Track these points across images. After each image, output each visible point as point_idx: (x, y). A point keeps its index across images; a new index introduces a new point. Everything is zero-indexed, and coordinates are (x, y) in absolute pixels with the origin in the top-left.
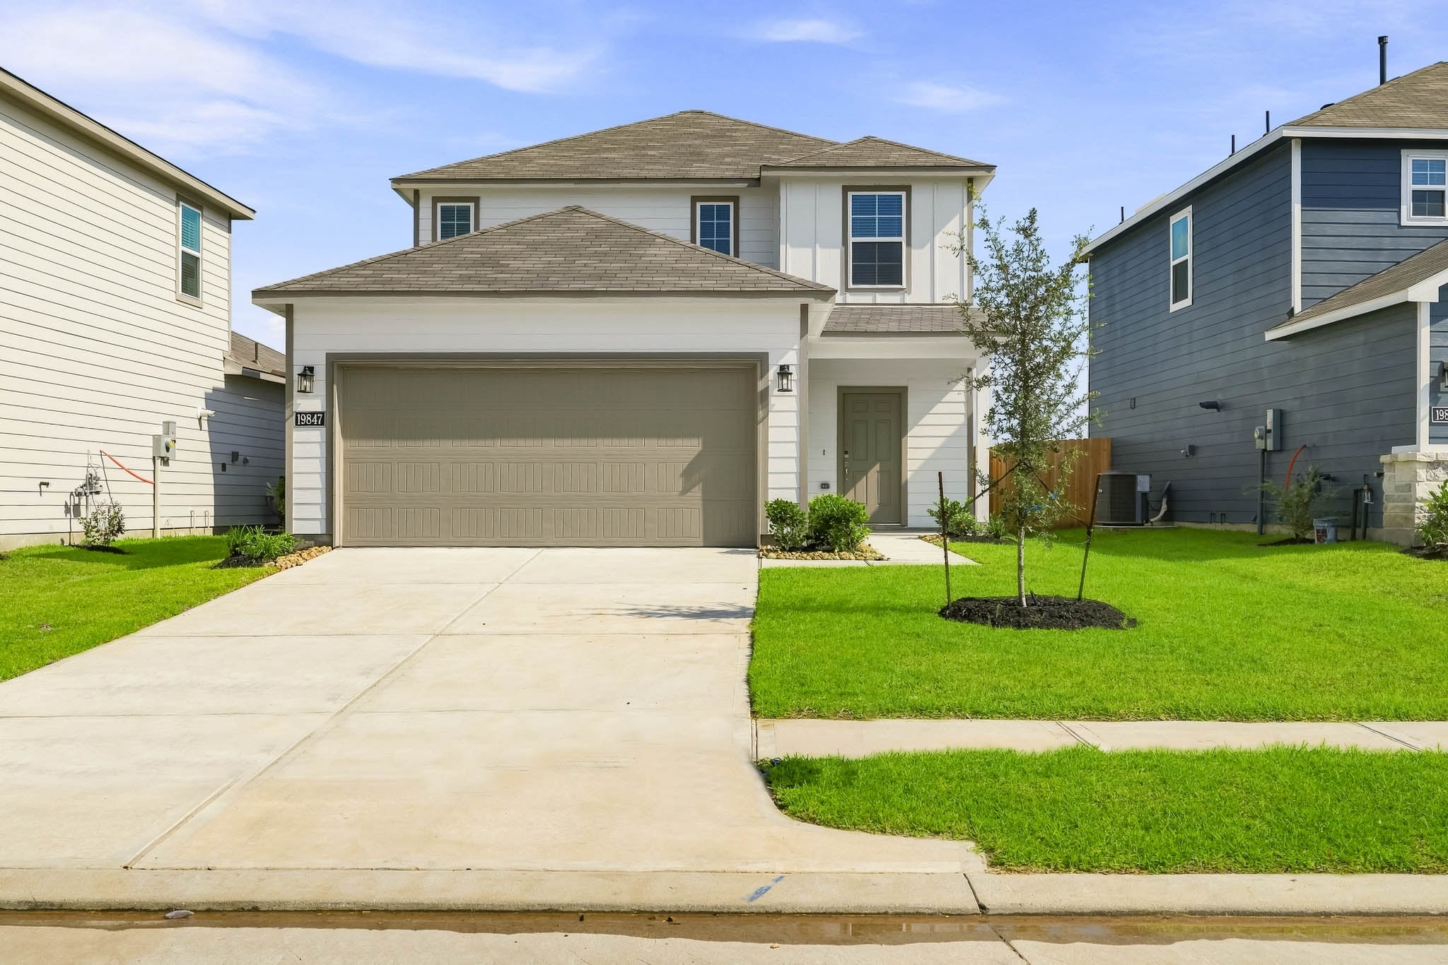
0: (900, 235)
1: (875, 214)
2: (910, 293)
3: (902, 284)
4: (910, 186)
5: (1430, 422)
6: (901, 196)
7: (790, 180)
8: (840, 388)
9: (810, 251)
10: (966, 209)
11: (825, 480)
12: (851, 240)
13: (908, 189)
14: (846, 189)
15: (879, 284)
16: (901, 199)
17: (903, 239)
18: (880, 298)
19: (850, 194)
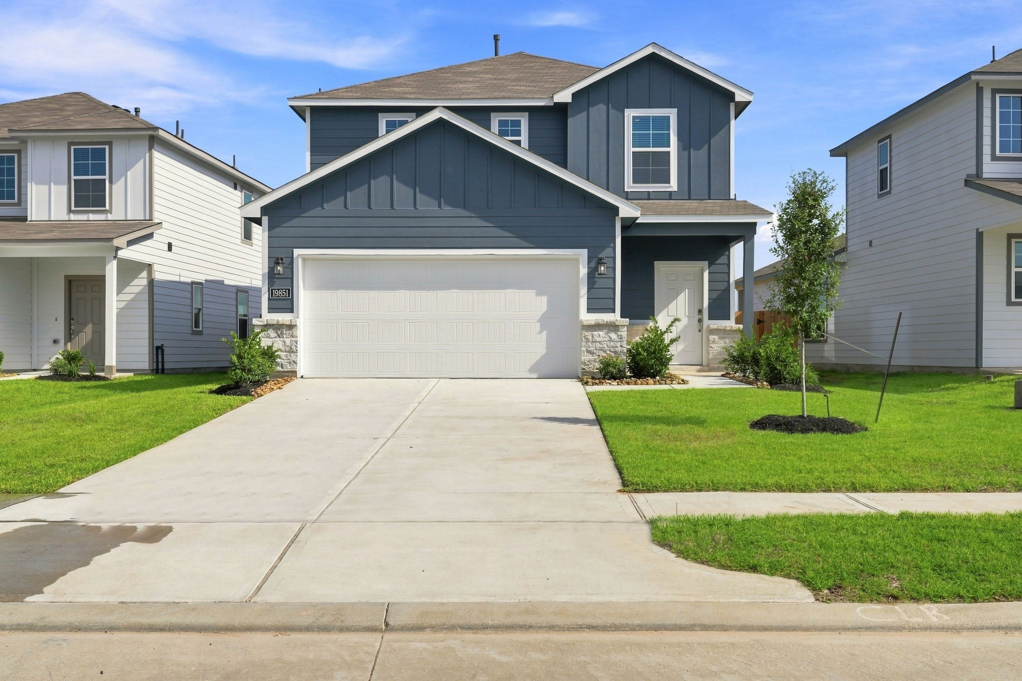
0: (105, 175)
1: (89, 161)
2: (111, 213)
3: (105, 207)
4: (112, 142)
5: (269, 298)
6: (105, 148)
7: (35, 140)
8: (66, 276)
9: (47, 187)
10: (147, 155)
11: (55, 337)
12: (73, 177)
13: (110, 144)
14: (70, 144)
15: (92, 207)
16: (105, 150)
17: (107, 177)
18: (92, 217)
19: (72, 148)
